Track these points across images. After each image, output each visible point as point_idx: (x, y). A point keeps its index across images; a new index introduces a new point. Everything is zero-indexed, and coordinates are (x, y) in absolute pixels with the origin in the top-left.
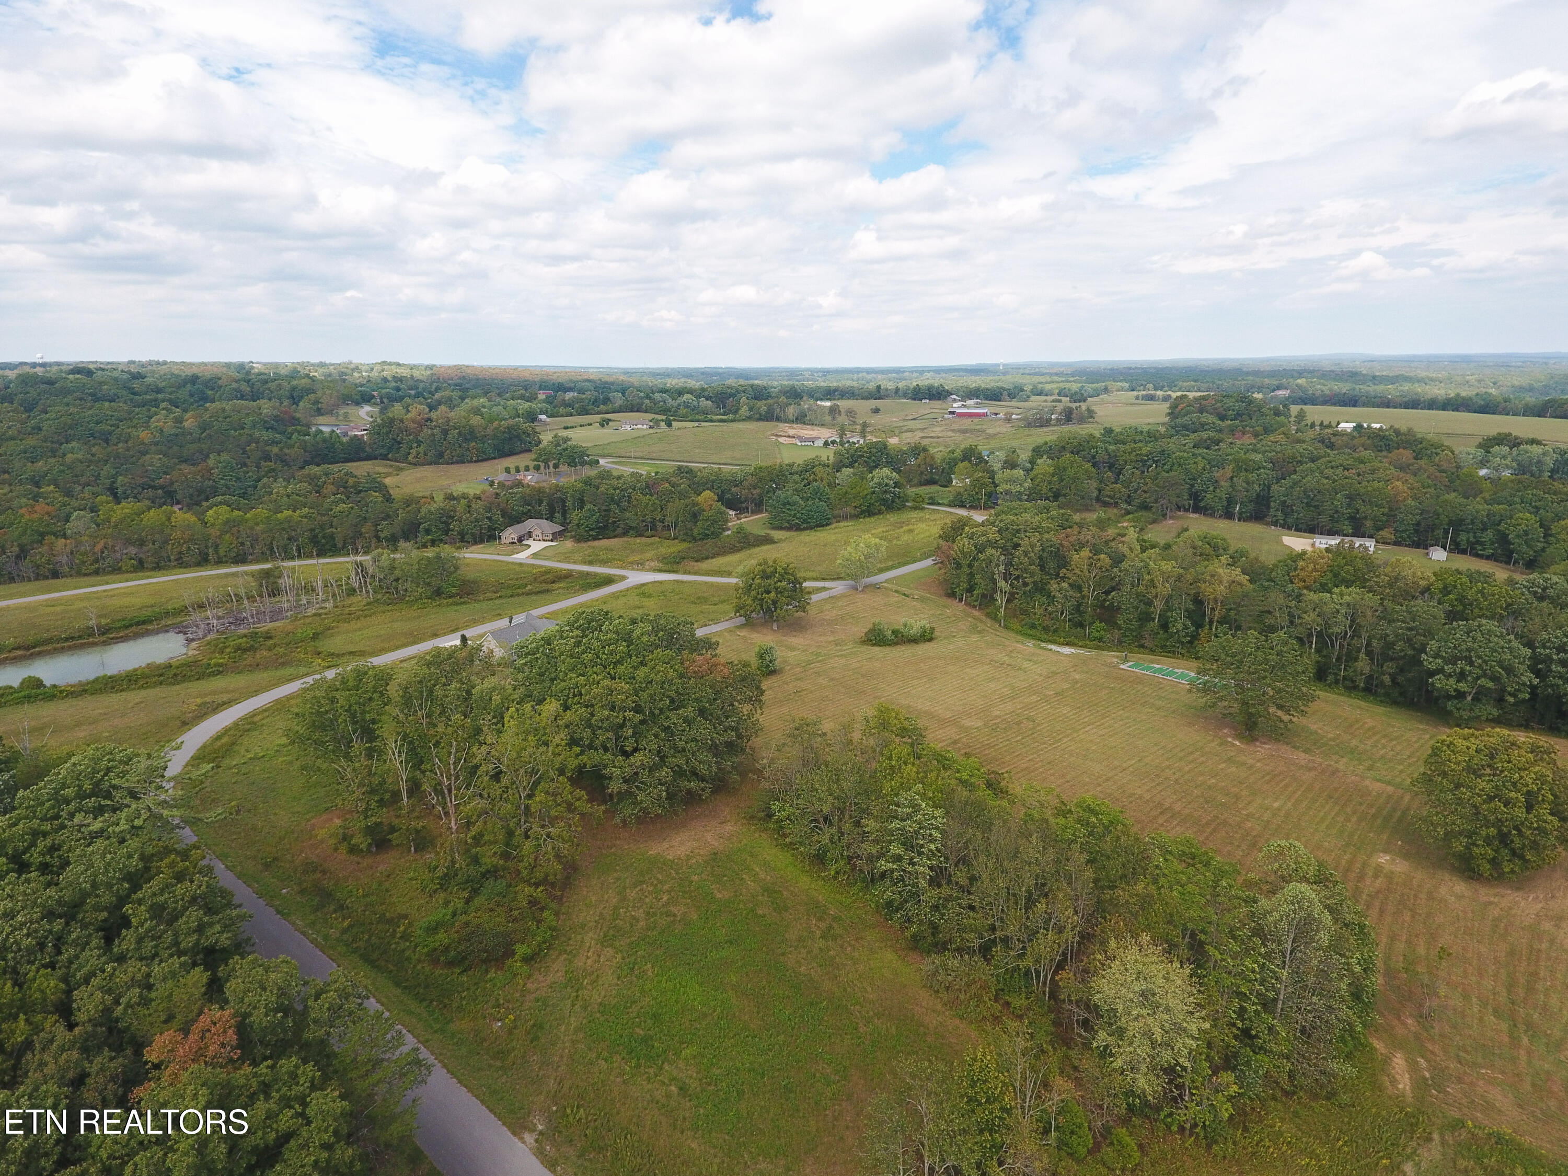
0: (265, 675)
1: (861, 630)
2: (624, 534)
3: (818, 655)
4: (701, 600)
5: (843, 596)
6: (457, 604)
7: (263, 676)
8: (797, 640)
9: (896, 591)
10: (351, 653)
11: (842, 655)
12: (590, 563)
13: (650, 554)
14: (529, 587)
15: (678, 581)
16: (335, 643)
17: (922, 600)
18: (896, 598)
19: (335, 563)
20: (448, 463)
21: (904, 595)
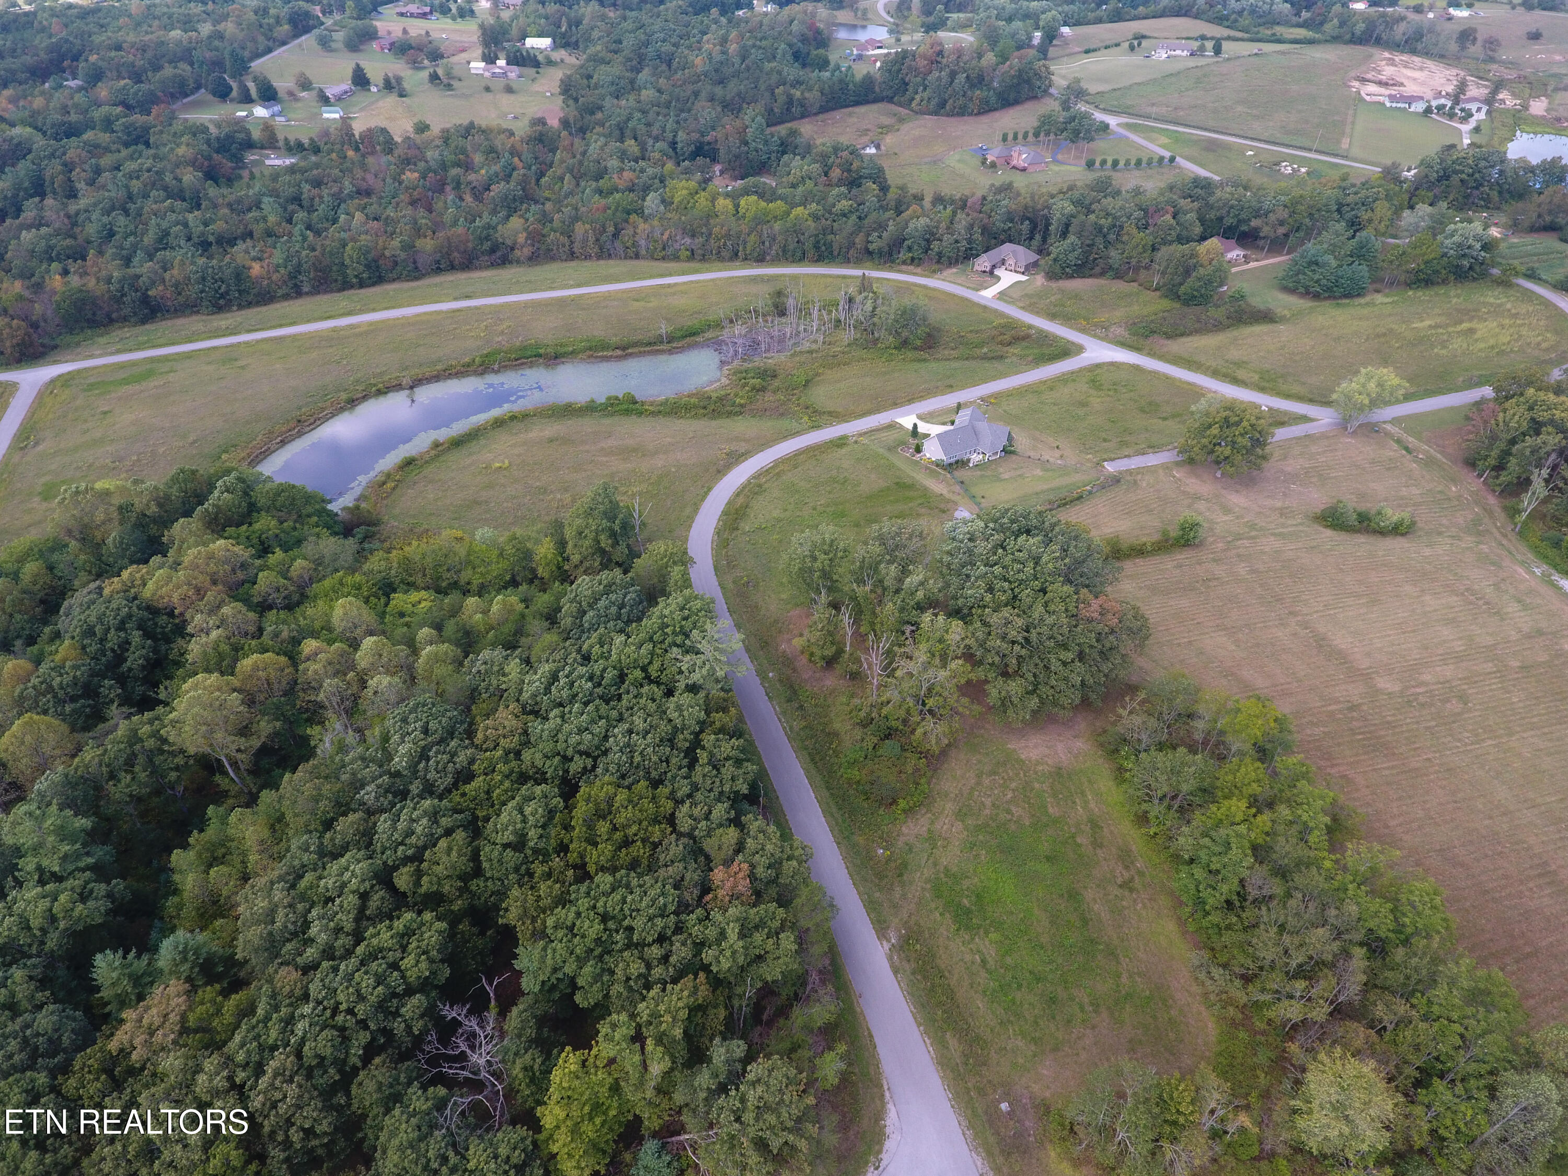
0: (769, 424)
1: (1319, 499)
2: (1102, 274)
3: (1253, 527)
4: (1150, 408)
5: (1323, 436)
6: (919, 361)
7: (767, 426)
8: (1238, 500)
9: (1398, 441)
10: (830, 413)
11: (1280, 534)
12: (1052, 317)
13: (1119, 314)
14: (985, 350)
15: (1137, 368)
16: (820, 395)
17: (1429, 462)
18: (1392, 451)
19: (830, 276)
20: (948, 115)
21: (1407, 449)
